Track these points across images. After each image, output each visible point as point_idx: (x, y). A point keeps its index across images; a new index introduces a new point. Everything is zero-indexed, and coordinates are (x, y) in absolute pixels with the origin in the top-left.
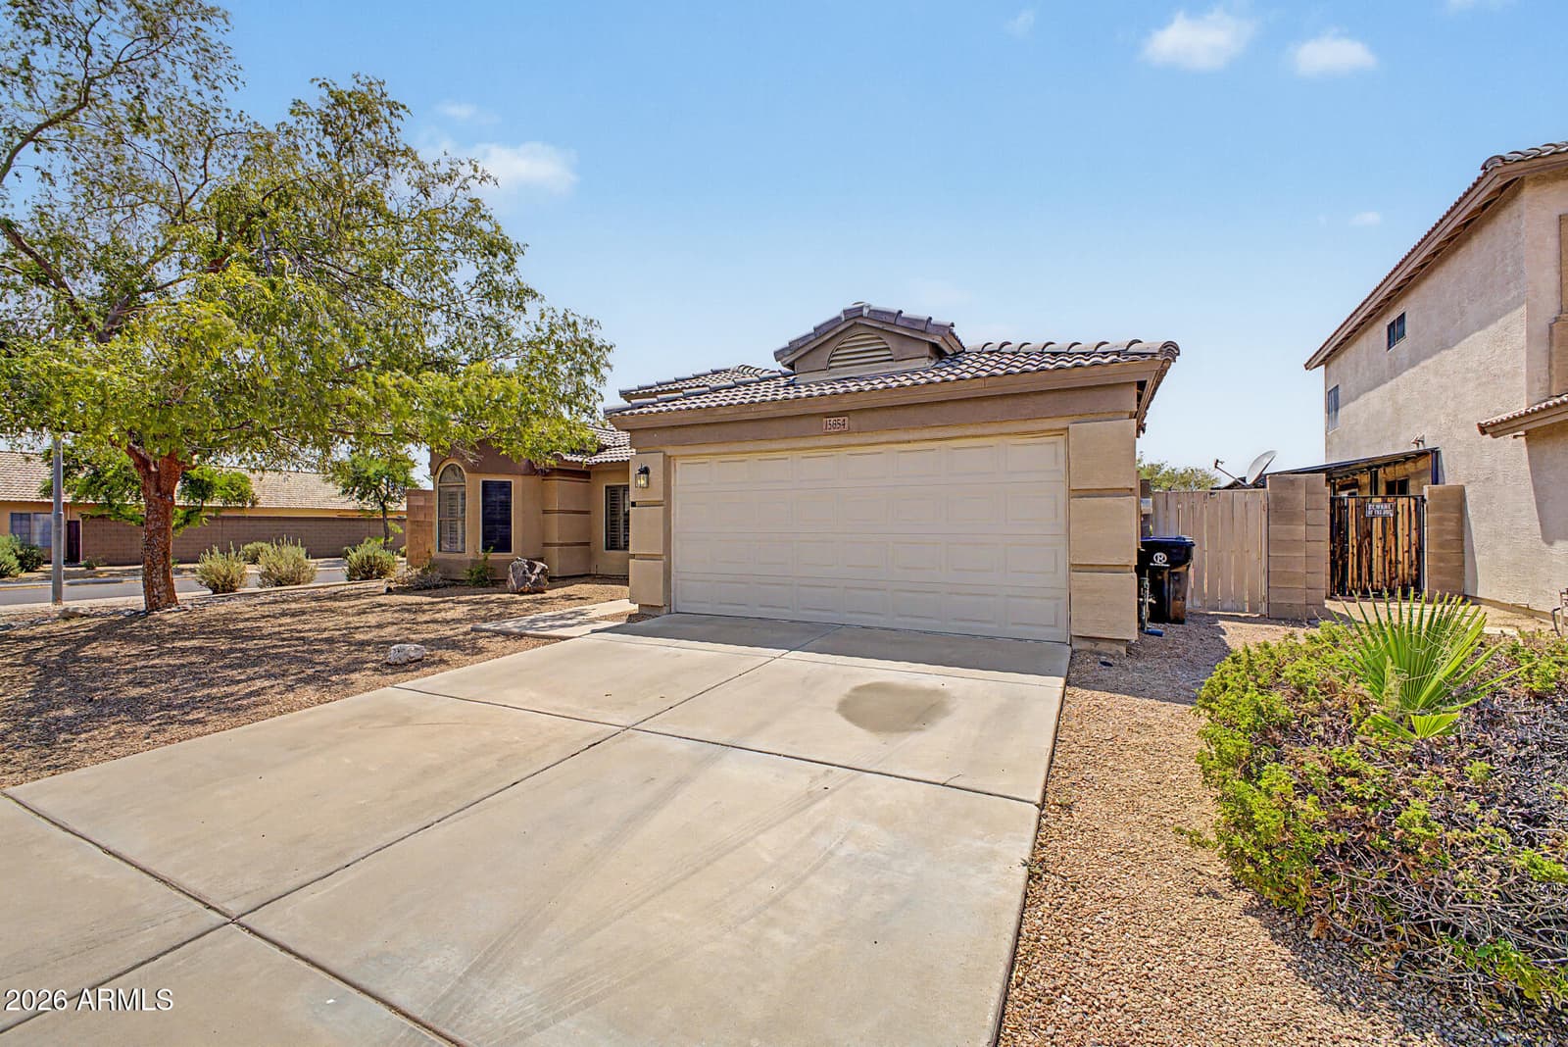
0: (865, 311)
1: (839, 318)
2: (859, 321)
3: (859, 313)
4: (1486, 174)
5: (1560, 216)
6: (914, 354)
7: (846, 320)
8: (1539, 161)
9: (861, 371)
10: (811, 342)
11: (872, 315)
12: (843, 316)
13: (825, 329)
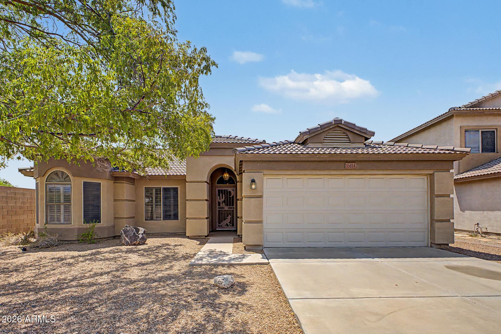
0: (343, 122)
1: (331, 123)
2: (339, 125)
3: (341, 122)
4: (448, 112)
5: (461, 127)
6: (359, 141)
7: (334, 124)
8: (460, 111)
9: (339, 145)
10: (319, 130)
11: (345, 124)
12: (334, 122)
13: (326, 126)
